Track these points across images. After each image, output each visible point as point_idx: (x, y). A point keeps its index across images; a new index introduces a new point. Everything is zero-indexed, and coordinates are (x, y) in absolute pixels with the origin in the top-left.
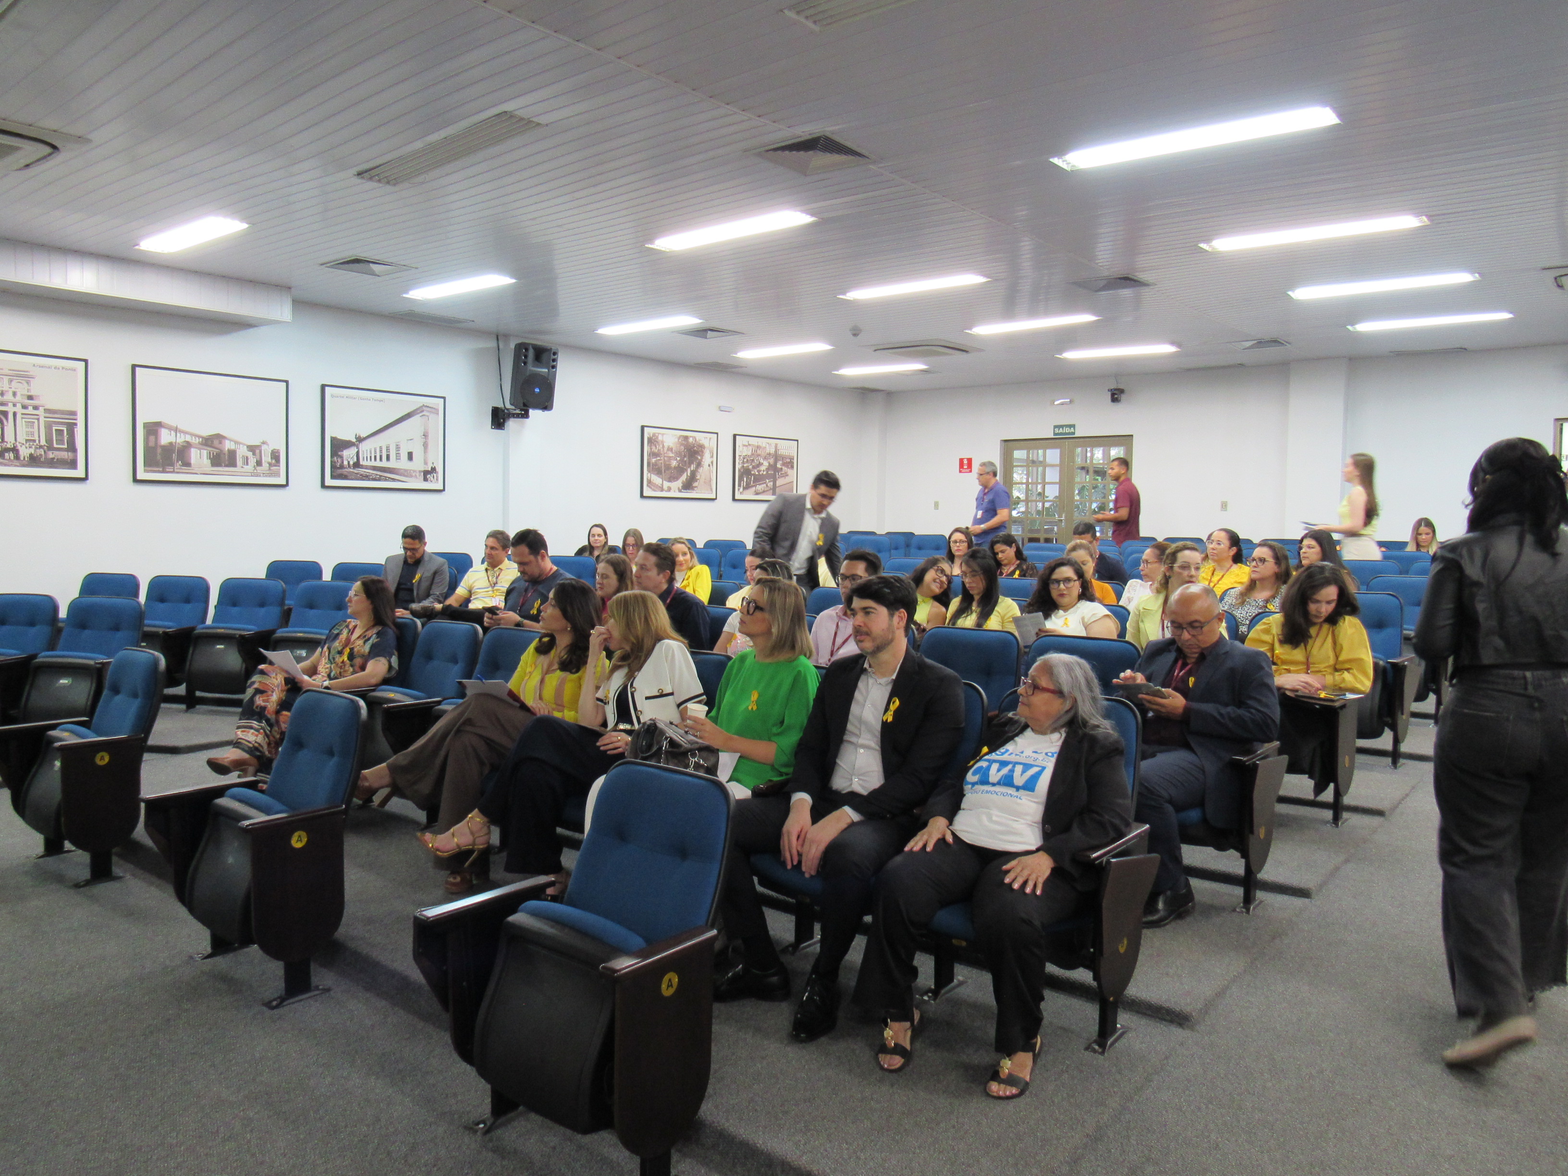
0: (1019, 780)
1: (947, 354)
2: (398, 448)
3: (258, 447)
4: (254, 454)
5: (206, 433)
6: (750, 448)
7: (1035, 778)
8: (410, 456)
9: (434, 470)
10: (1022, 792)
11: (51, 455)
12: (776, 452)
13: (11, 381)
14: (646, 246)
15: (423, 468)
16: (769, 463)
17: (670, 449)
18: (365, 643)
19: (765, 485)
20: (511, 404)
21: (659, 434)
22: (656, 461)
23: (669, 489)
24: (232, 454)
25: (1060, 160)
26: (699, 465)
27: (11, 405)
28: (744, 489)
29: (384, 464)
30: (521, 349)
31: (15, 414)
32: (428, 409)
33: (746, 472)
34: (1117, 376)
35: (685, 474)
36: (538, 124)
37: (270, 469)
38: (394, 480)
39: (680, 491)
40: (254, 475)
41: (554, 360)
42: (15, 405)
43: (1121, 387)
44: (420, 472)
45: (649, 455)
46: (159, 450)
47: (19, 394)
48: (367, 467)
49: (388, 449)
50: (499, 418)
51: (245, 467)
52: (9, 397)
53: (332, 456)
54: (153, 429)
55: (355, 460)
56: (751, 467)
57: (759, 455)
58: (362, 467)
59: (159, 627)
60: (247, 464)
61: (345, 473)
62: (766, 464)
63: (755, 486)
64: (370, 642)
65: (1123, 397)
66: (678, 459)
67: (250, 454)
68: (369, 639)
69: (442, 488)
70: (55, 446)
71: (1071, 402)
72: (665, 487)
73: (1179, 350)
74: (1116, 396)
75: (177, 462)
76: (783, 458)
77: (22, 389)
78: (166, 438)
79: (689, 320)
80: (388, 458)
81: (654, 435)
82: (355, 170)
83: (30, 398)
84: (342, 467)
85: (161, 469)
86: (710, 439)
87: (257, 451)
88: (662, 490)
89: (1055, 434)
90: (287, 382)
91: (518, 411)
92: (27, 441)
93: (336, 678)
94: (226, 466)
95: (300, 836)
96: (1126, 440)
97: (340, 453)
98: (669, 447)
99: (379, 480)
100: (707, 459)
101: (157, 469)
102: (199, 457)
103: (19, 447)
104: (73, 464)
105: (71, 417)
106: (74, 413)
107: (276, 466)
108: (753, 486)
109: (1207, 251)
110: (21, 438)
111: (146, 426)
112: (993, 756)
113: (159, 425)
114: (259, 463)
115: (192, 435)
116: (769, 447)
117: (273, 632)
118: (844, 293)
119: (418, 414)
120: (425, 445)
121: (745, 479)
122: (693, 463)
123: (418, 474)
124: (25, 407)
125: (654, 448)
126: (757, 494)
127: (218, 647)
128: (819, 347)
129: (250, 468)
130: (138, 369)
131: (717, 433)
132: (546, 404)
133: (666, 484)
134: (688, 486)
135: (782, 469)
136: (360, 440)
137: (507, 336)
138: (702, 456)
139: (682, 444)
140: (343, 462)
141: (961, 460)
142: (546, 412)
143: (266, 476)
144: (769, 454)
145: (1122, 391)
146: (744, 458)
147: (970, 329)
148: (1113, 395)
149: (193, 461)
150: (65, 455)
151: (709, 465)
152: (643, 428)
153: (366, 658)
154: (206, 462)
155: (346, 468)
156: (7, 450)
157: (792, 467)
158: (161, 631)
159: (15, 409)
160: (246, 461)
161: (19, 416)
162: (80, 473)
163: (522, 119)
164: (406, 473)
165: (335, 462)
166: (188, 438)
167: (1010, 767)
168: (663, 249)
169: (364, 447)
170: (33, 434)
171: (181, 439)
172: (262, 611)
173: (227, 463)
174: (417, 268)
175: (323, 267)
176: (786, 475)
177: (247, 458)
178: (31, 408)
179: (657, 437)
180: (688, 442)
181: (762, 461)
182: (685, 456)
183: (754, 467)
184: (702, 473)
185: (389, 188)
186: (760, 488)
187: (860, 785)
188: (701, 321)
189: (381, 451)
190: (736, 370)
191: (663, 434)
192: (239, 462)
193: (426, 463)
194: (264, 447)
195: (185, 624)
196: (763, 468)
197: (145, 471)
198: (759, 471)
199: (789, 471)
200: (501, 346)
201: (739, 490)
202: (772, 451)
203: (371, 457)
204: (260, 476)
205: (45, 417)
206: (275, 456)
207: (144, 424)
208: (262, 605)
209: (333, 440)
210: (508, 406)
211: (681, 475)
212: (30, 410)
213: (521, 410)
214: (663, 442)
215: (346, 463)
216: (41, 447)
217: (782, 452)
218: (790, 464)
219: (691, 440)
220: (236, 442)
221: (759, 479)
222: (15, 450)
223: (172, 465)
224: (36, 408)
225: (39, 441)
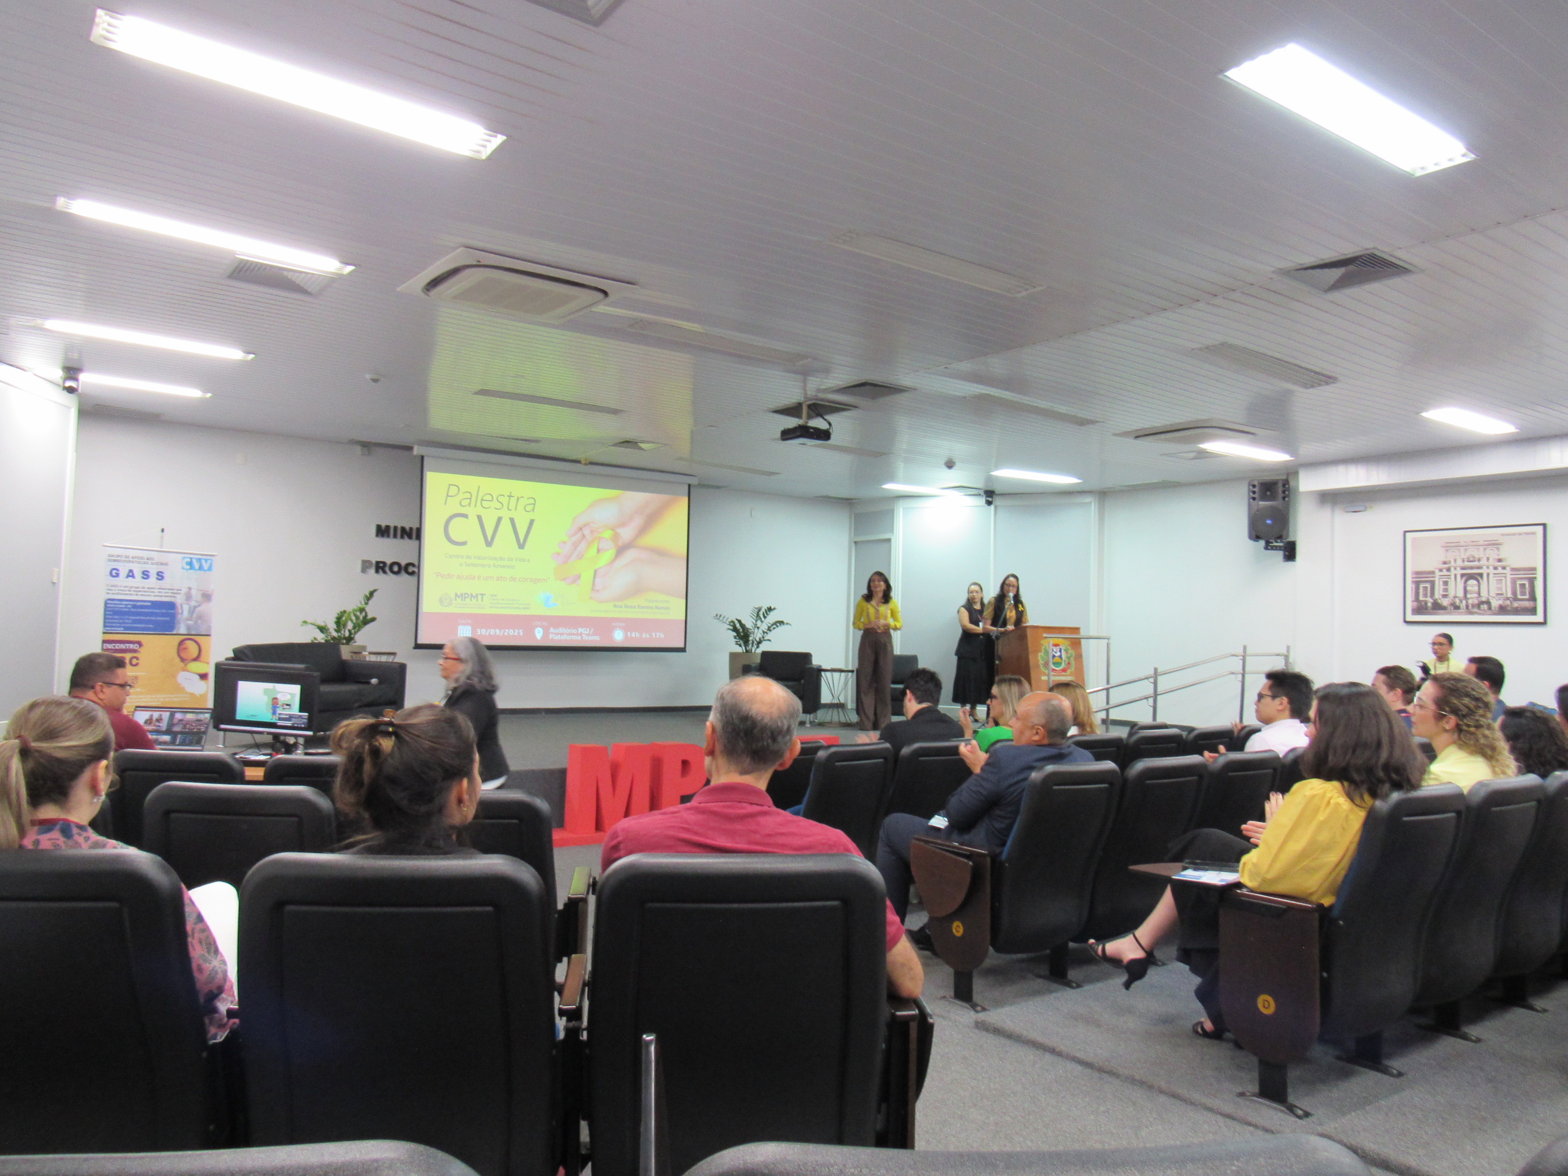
11: (1516, 604)
13: (1485, 549)
27: (1485, 568)
31: (1488, 575)
42: (1488, 568)
47: (1491, 560)
52: (1484, 562)
70: (1519, 597)
77: (1492, 554)
83: (1500, 560)
92: (1498, 594)
103: (1491, 601)
104: (1533, 611)
105: (1532, 572)
106: (1534, 569)
110: (1492, 593)
124: (1495, 568)
150: (1527, 604)
156: (1483, 603)
159: (1488, 571)
161: (1491, 576)
162: (1539, 618)
170: (1501, 589)
178: (1500, 568)
205: (1511, 575)
212: (1500, 570)
216: (1508, 599)
222: (1488, 603)
224: (1504, 568)
225: (1507, 595)
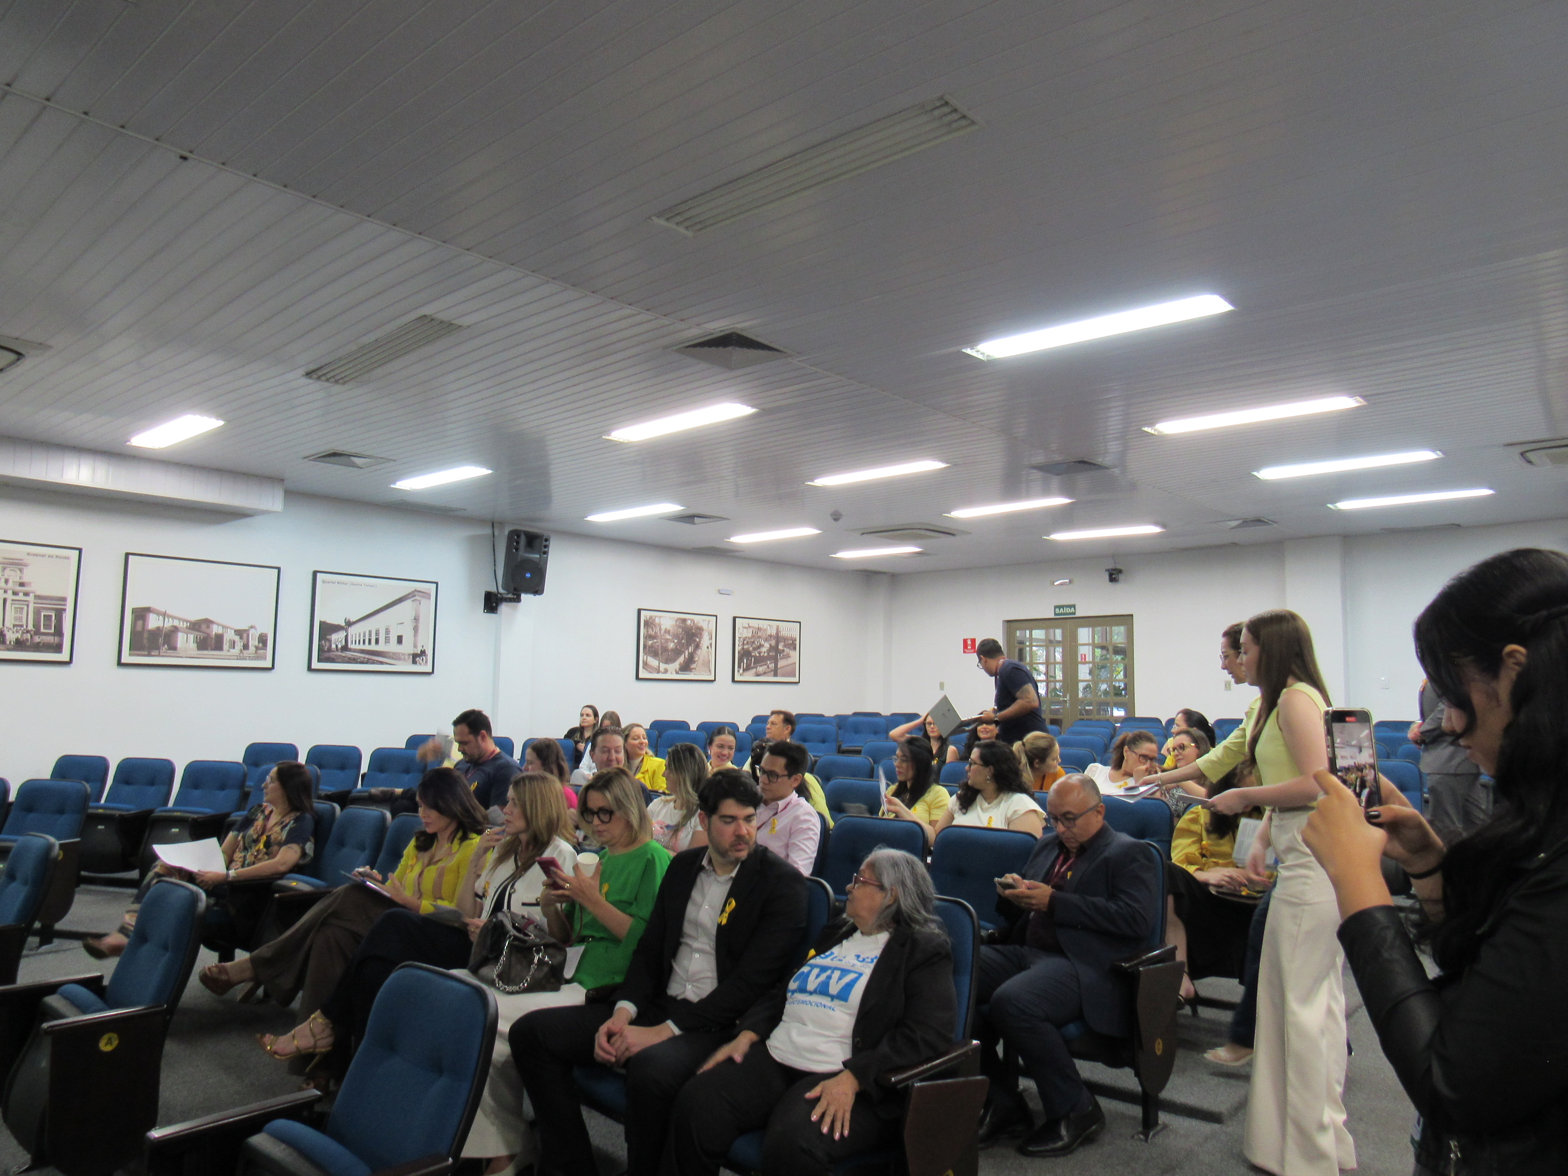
0: (834, 989)
1: (932, 537)
2: (387, 631)
3: (246, 631)
4: (241, 638)
5: (194, 618)
6: (750, 630)
7: (850, 986)
8: (400, 640)
9: (423, 653)
10: (836, 1002)
11: (37, 639)
12: (777, 633)
14: (603, 437)
15: (411, 651)
16: (770, 645)
17: (667, 632)
18: (282, 829)
19: (766, 667)
20: (503, 589)
21: (656, 617)
22: (652, 644)
23: (666, 671)
24: (219, 638)
25: (974, 350)
26: (697, 646)
28: (744, 670)
29: (373, 647)
30: (514, 536)
31: (5, 600)
32: (420, 594)
33: (745, 654)
34: (1114, 556)
35: (683, 655)
36: (460, 326)
37: (256, 653)
38: (382, 663)
39: (677, 673)
40: (239, 658)
41: (546, 546)
42: (5, 592)
43: (1119, 567)
44: (409, 655)
45: (645, 638)
46: (146, 635)
47: (10, 582)
48: (355, 651)
49: (377, 633)
50: (492, 603)
51: (231, 650)
53: (320, 640)
54: (141, 614)
55: (344, 643)
56: (751, 649)
57: (760, 637)
58: (350, 650)
59: (118, 809)
60: (234, 648)
61: (334, 657)
62: (767, 645)
63: (756, 668)
64: (288, 828)
65: (1121, 577)
66: (676, 641)
67: (237, 638)
68: (286, 825)
69: (431, 671)
70: (42, 630)
71: (1070, 582)
72: (662, 669)
73: (1163, 530)
74: (1114, 576)
75: (164, 645)
76: (785, 639)
77: (13, 576)
78: (153, 622)
79: (671, 508)
80: (377, 642)
81: (651, 617)
82: (302, 371)
83: (22, 584)
84: (330, 650)
85: (146, 653)
86: (709, 621)
87: (245, 635)
88: (658, 672)
89: (1055, 614)
90: (279, 569)
91: (510, 596)
92: (14, 626)
93: (249, 865)
94: (213, 649)
95: (110, 1039)
96: (1127, 620)
97: (328, 637)
98: (666, 629)
99: (367, 663)
100: (705, 641)
101: (143, 653)
102: (186, 642)
104: (58, 648)
105: (61, 603)
106: (64, 599)
107: (261, 649)
108: (753, 668)
109: (1153, 435)
110: (9, 623)
111: (135, 611)
112: (818, 961)
113: (148, 610)
114: (246, 647)
115: (180, 619)
116: (771, 629)
117: (228, 815)
118: (812, 480)
119: (410, 598)
120: (416, 629)
121: (745, 661)
122: (690, 645)
123: (407, 657)
124: (15, 593)
125: (650, 631)
126: (758, 675)
127: (173, 830)
128: (807, 531)
129: (236, 651)
130: (130, 557)
131: (716, 616)
132: (537, 588)
133: (663, 666)
134: (686, 667)
135: (784, 650)
136: (349, 624)
137: (502, 524)
138: (700, 638)
139: (680, 627)
140: (331, 646)
141: (965, 641)
142: (537, 596)
143: (252, 660)
144: (771, 636)
145: (1120, 571)
146: (744, 640)
147: (949, 513)
148: (1111, 575)
149: (180, 644)
150: (51, 639)
151: (708, 647)
152: (639, 611)
153: (281, 844)
154: (192, 645)
155: (334, 651)
157: (795, 648)
158: (118, 813)
159: (5, 596)
160: (233, 645)
161: (9, 602)
162: (64, 656)
163: (442, 322)
164: (396, 657)
165: (323, 646)
166: (176, 623)
167: (829, 972)
168: (621, 440)
169: (352, 630)
170: (21, 619)
171: (168, 624)
172: (222, 794)
173: (214, 646)
174: (394, 460)
175: (306, 460)
176: (788, 656)
177: (234, 642)
178: (21, 594)
179: (654, 620)
180: (686, 624)
181: (763, 642)
182: (683, 639)
183: (754, 649)
184: (702, 654)
185: (337, 388)
186: (761, 669)
187: (694, 992)
188: (683, 508)
189: (370, 635)
190: (732, 554)
191: (660, 617)
192: (226, 646)
193: (415, 646)
194: (252, 632)
195: (145, 807)
196: (764, 650)
197: (130, 655)
198: (759, 653)
199: (792, 653)
200: (496, 533)
201: (738, 671)
202: (774, 632)
203: (359, 641)
204: (246, 659)
205: (34, 603)
206: (263, 639)
207: (133, 609)
208: (222, 787)
209: (322, 624)
210: (501, 590)
211: (679, 657)
212: (21, 596)
213: (513, 594)
214: (660, 625)
215: (334, 646)
216: (28, 632)
217: (784, 633)
218: (792, 645)
219: (689, 622)
220: (224, 627)
221: (760, 660)
223: (158, 648)
224: (26, 594)
225: (27, 626)
